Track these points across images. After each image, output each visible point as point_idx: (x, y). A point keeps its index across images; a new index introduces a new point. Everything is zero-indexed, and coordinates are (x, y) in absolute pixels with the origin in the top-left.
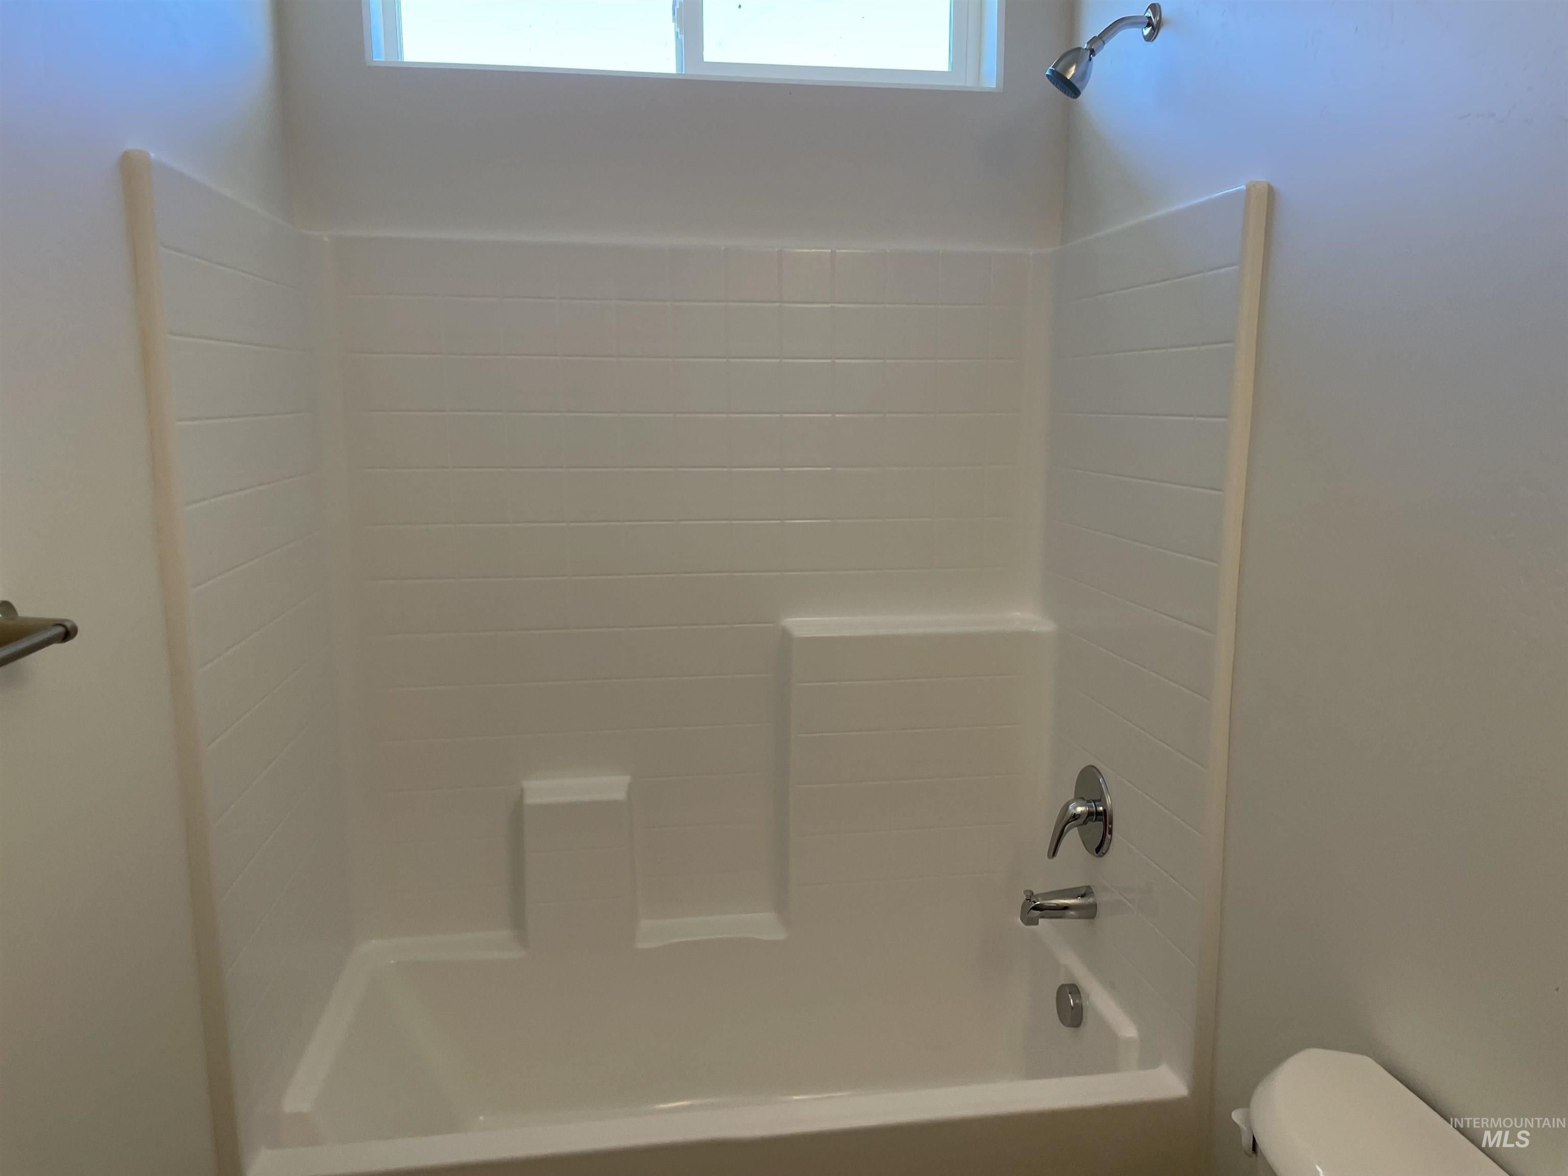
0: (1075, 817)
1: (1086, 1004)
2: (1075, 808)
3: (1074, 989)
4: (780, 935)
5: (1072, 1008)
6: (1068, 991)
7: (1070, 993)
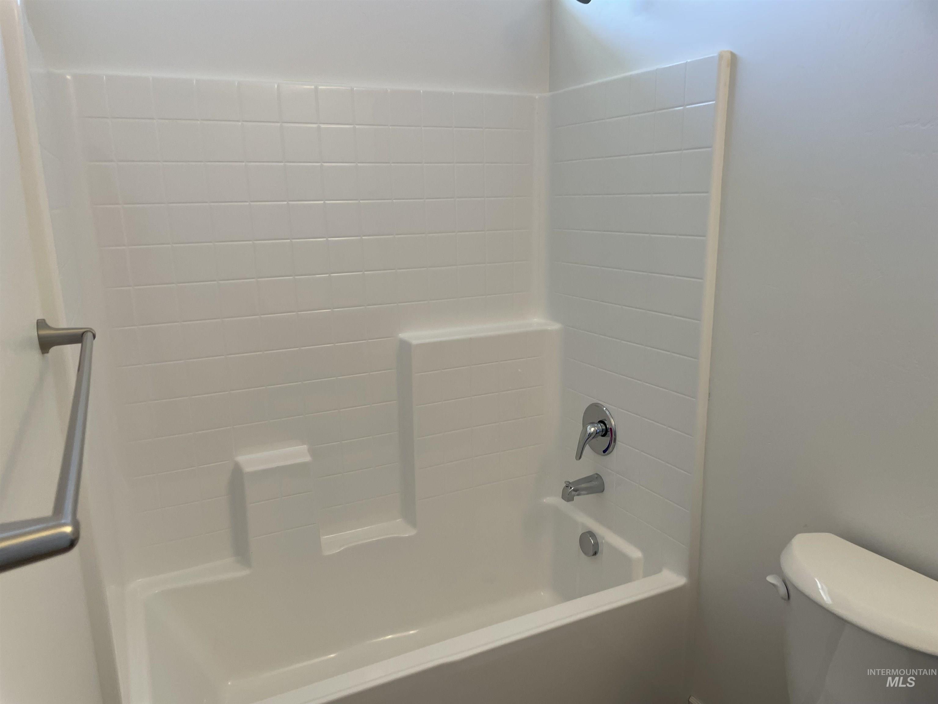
0: (590, 435)
1: (599, 541)
2: (590, 429)
3: (591, 534)
4: (410, 532)
5: (593, 545)
6: (589, 536)
7: (590, 537)
